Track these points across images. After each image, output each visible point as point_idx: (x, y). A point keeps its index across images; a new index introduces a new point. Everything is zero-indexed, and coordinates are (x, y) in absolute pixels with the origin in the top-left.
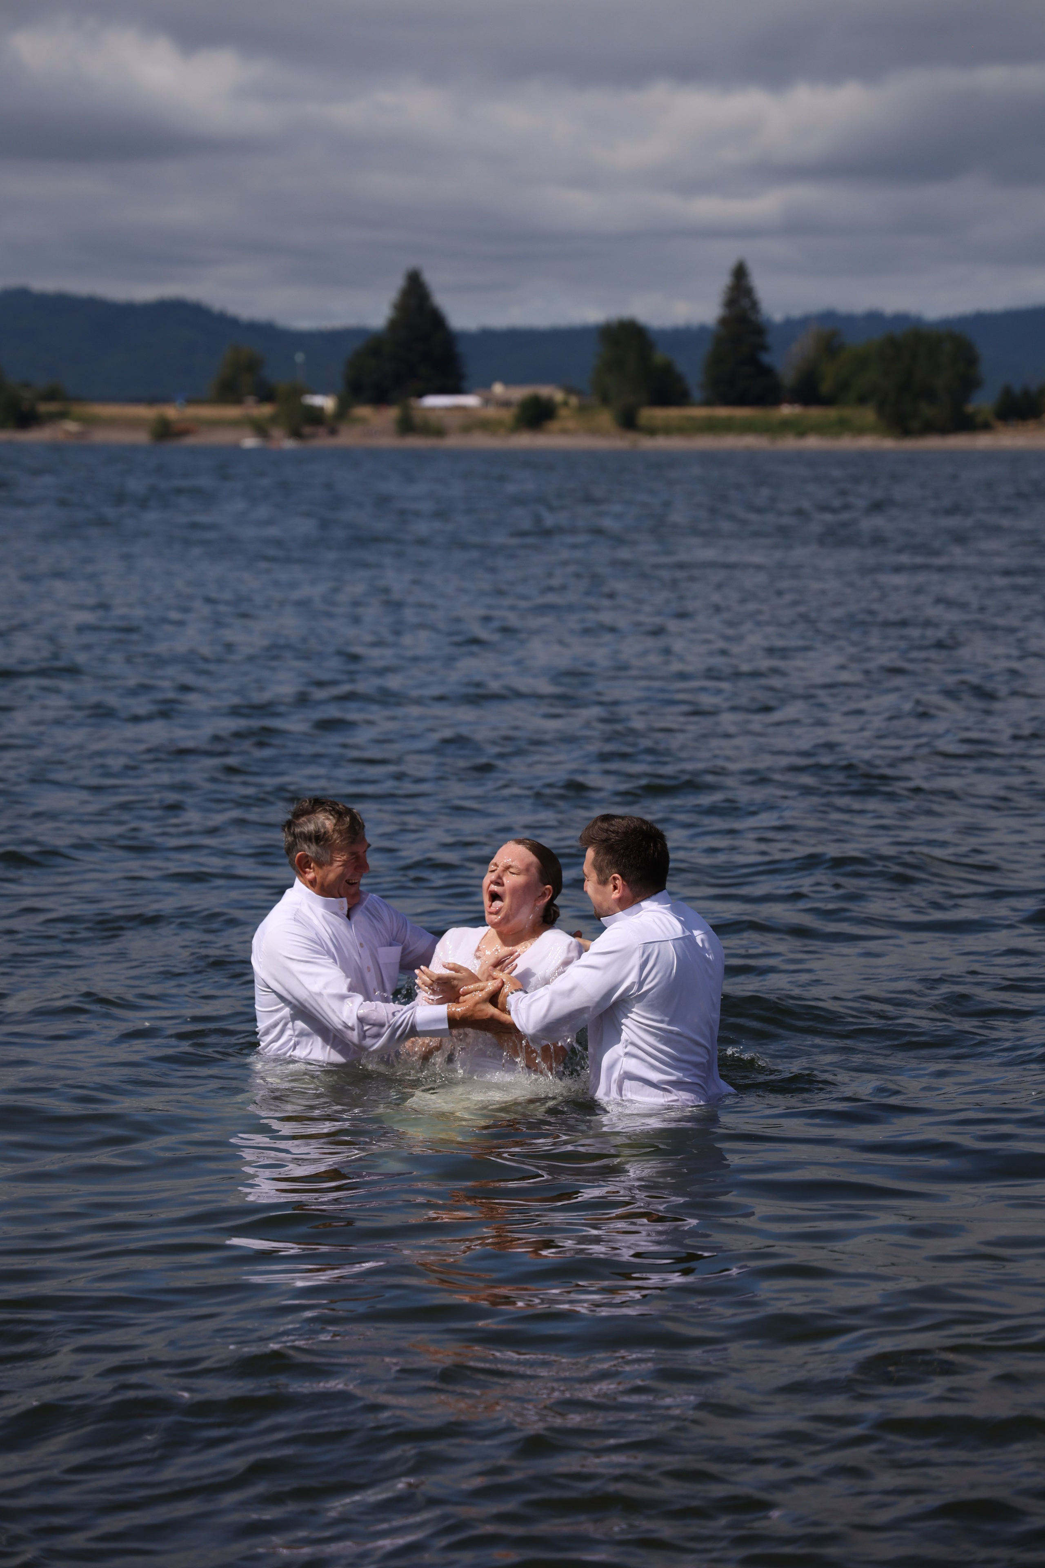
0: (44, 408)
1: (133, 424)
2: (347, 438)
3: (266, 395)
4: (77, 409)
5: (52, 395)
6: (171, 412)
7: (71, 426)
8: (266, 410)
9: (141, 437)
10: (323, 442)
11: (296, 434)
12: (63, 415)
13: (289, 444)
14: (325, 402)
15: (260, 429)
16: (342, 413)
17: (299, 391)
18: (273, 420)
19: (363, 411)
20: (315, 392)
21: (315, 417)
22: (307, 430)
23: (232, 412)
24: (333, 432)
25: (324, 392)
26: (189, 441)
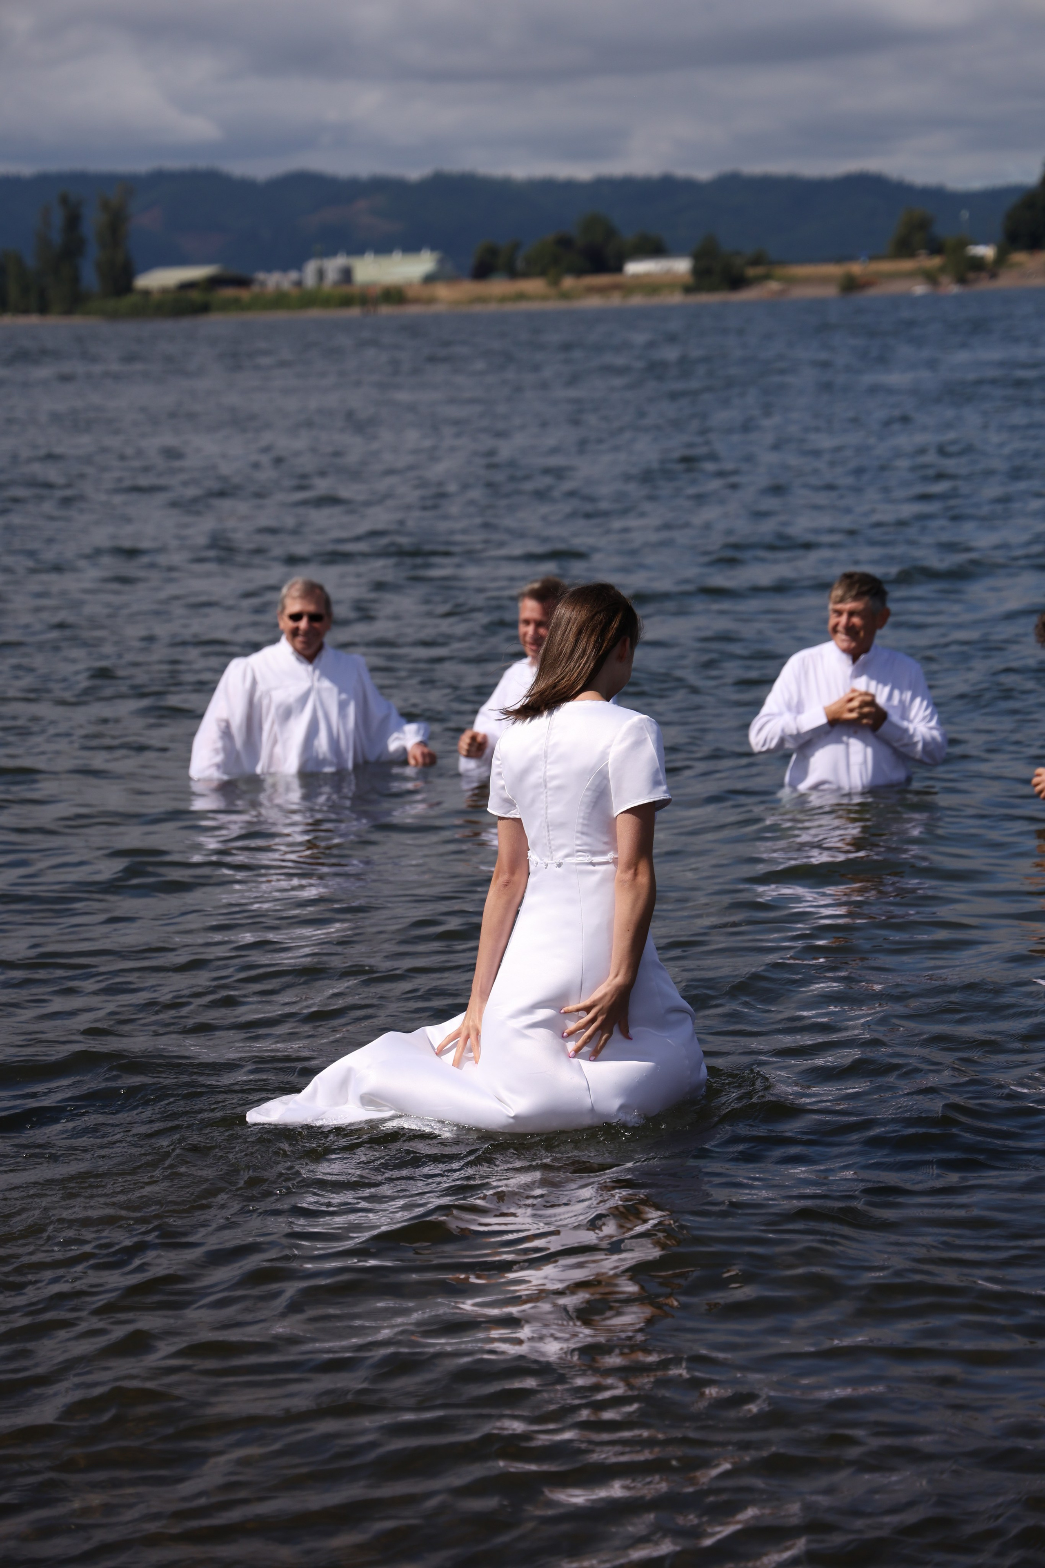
0: (751, 272)
1: (824, 280)
2: (1006, 281)
3: (936, 248)
4: (779, 271)
5: (757, 261)
6: (856, 268)
7: (774, 286)
8: (936, 262)
9: (831, 291)
10: (984, 285)
11: (962, 280)
12: (766, 277)
13: (954, 289)
14: (986, 251)
15: (931, 277)
16: (1001, 259)
17: (963, 244)
18: (942, 269)
19: (1019, 257)
20: (977, 243)
21: (978, 264)
22: (971, 275)
23: (907, 265)
24: (993, 275)
25: (985, 242)
26: (872, 292)
